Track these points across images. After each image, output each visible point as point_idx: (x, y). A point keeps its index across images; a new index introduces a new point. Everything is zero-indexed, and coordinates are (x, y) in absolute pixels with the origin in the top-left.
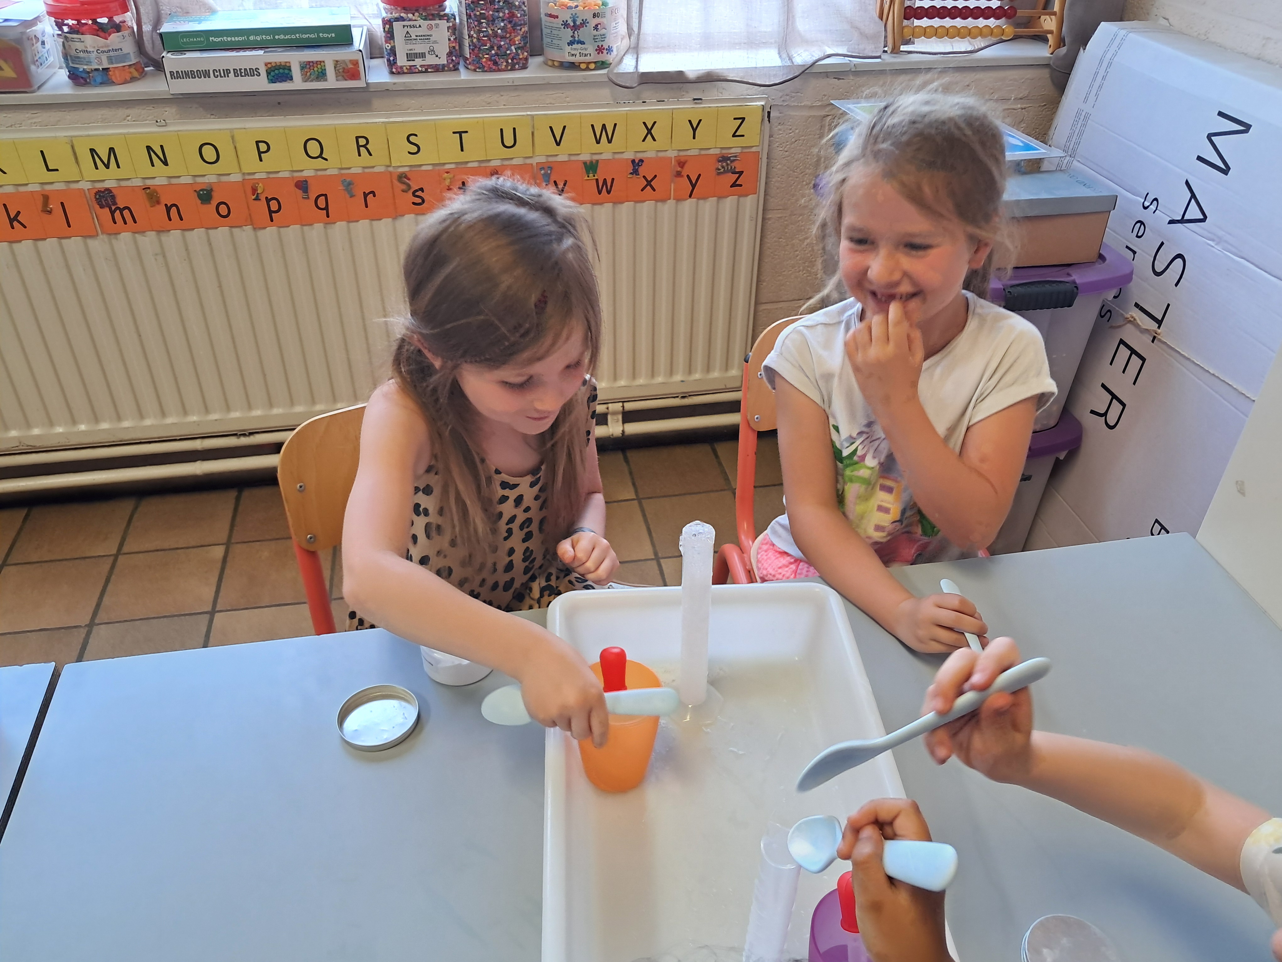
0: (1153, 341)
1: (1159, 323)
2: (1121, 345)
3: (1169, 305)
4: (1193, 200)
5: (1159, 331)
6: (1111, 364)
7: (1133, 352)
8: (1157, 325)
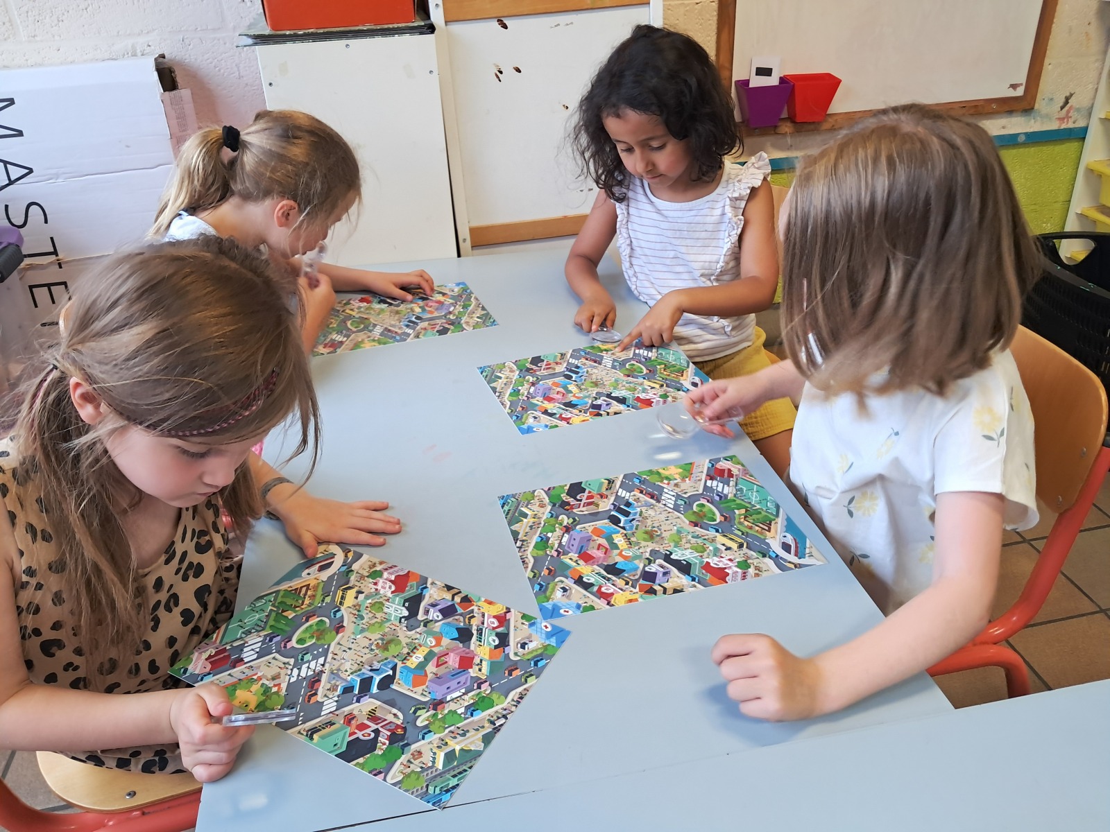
0: (61, 267)
1: (55, 253)
2: (33, 289)
3: (52, 239)
4: (8, 165)
5: (60, 257)
6: (36, 306)
7: (49, 286)
8: (54, 256)
